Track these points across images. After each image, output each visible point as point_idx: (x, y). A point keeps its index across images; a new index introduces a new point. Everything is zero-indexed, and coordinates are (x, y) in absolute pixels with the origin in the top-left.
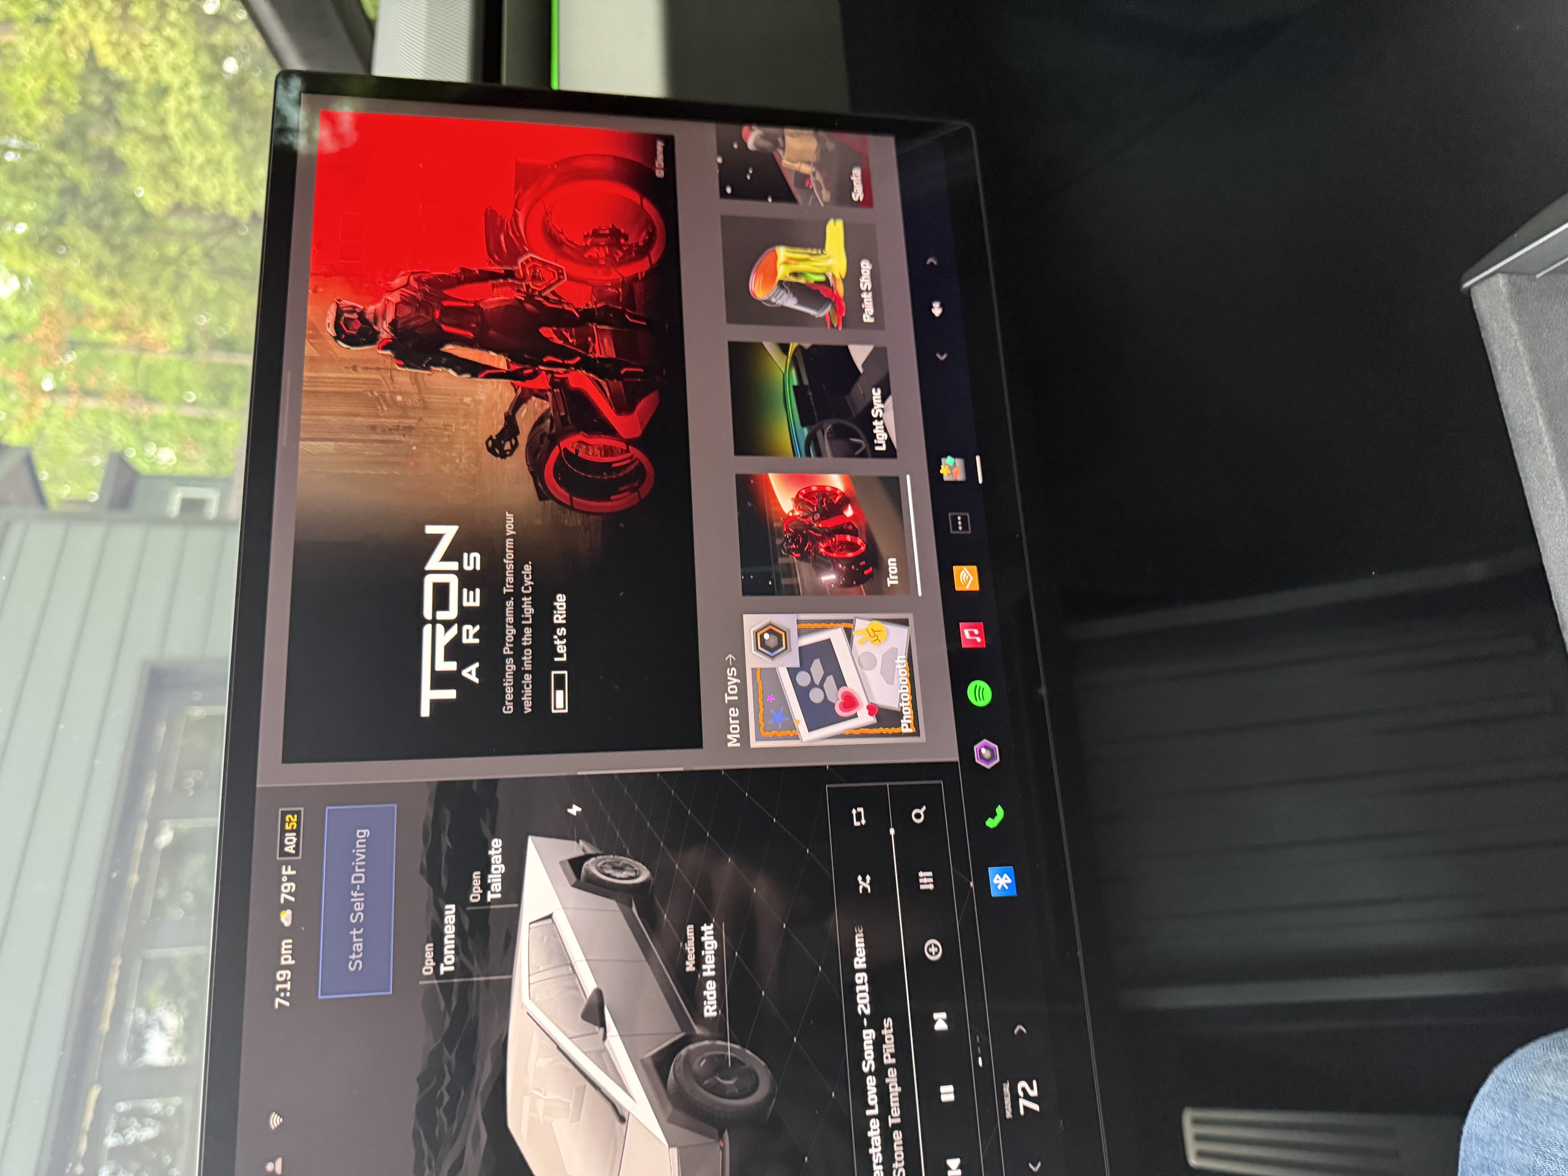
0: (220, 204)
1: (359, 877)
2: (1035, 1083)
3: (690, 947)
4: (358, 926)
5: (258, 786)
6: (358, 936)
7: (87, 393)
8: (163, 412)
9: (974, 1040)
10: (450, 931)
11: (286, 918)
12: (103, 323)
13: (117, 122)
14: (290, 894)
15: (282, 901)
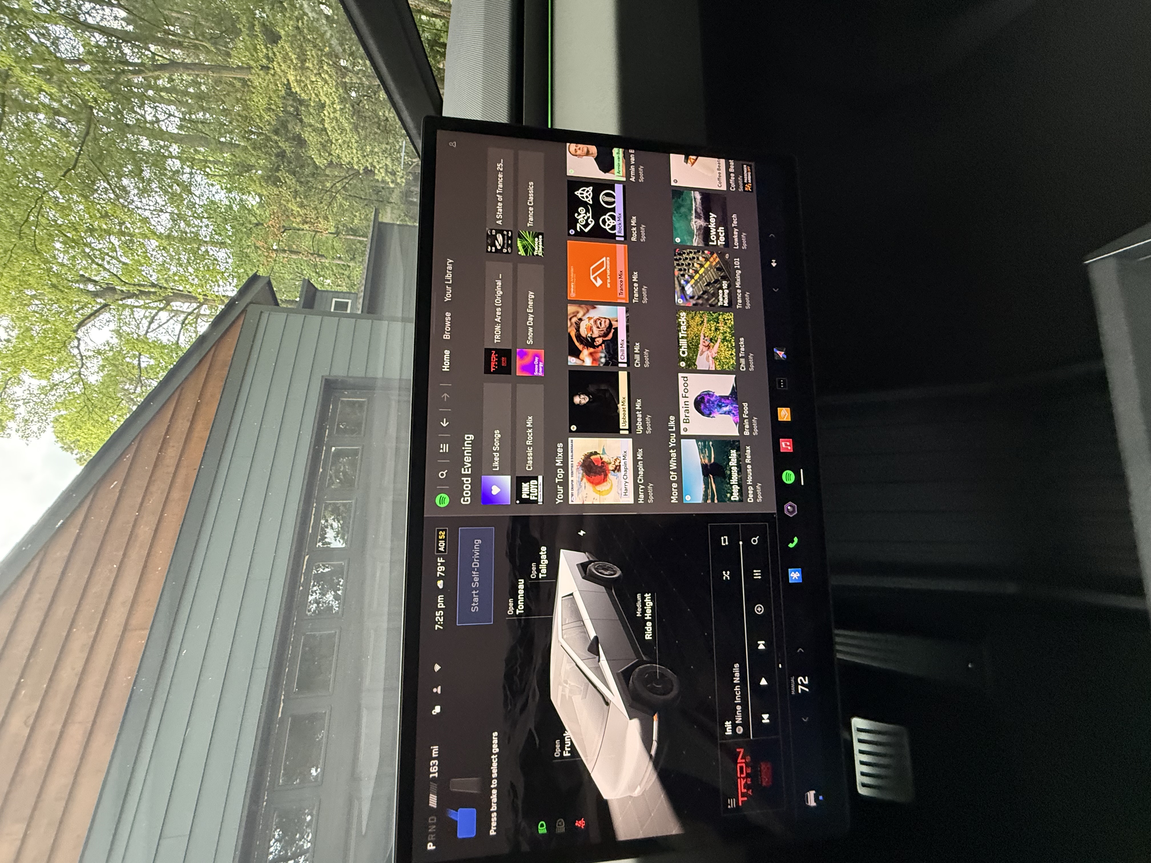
0: (349, 163)
1: (476, 564)
2: (807, 678)
3: (639, 605)
4: (476, 589)
5: (425, 516)
6: (476, 594)
7: (292, 252)
8: (326, 262)
9: (777, 655)
10: (521, 592)
11: (440, 584)
12: (299, 219)
13: (301, 121)
14: (442, 572)
15: (438, 575)
